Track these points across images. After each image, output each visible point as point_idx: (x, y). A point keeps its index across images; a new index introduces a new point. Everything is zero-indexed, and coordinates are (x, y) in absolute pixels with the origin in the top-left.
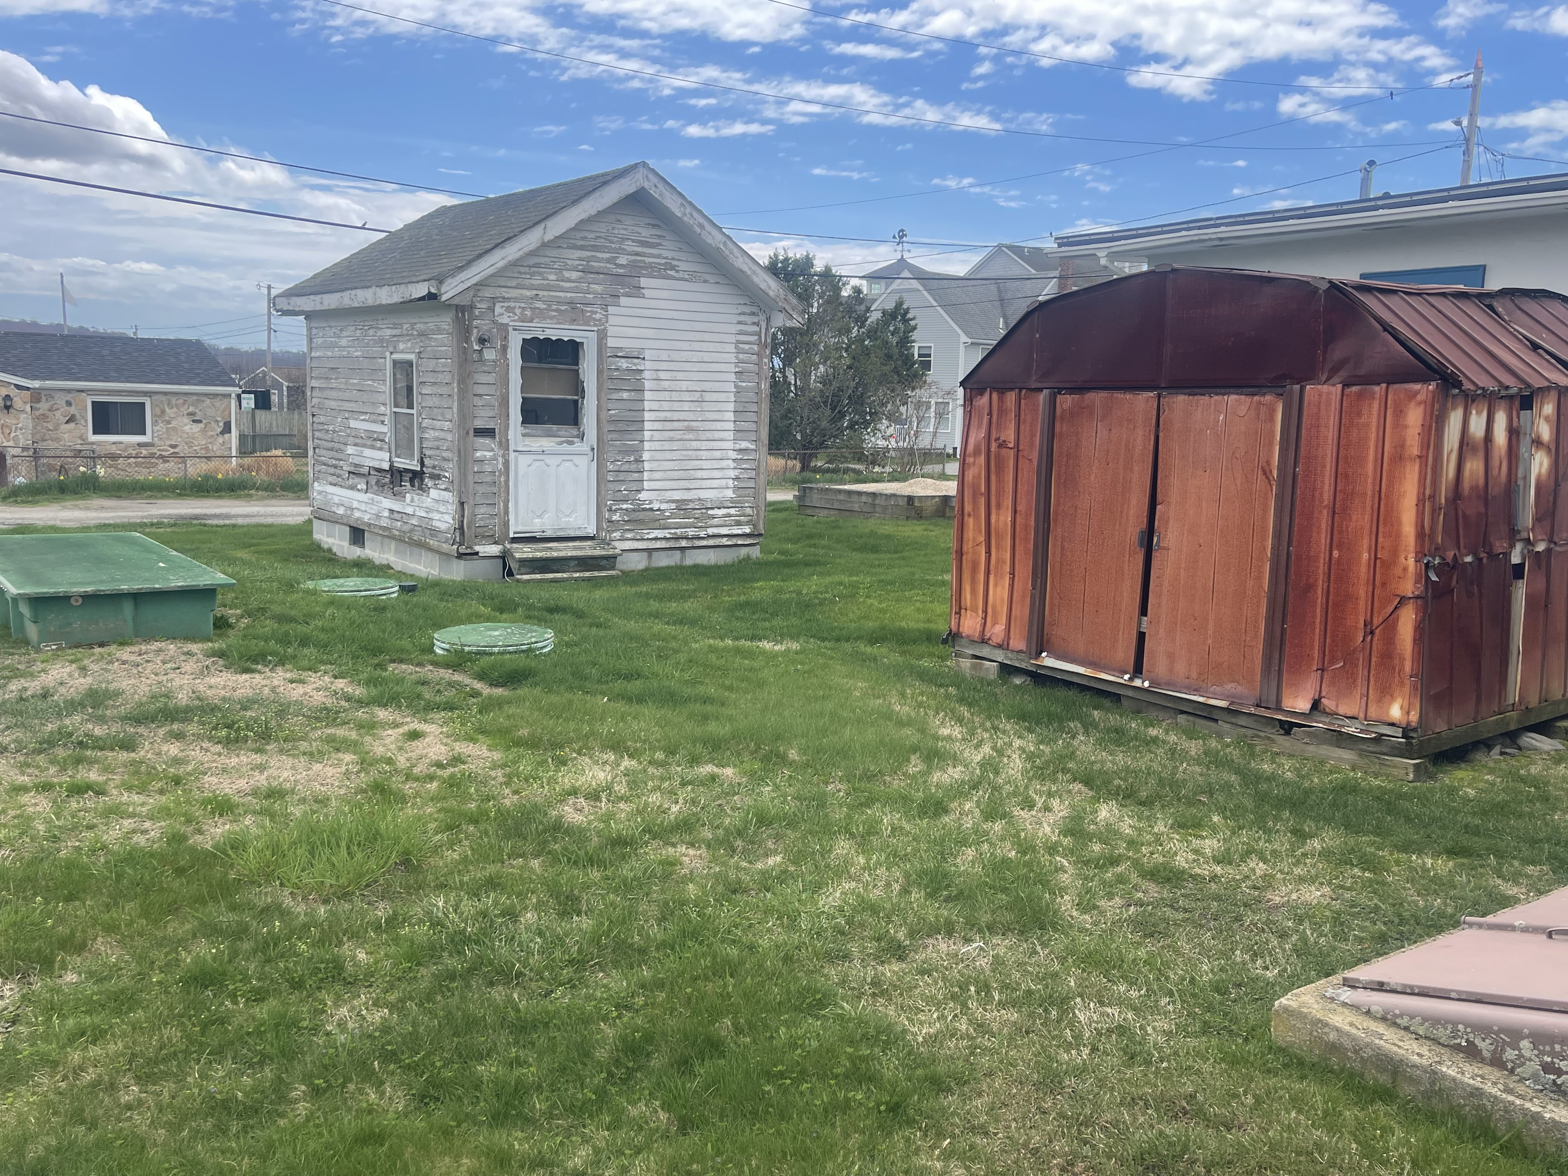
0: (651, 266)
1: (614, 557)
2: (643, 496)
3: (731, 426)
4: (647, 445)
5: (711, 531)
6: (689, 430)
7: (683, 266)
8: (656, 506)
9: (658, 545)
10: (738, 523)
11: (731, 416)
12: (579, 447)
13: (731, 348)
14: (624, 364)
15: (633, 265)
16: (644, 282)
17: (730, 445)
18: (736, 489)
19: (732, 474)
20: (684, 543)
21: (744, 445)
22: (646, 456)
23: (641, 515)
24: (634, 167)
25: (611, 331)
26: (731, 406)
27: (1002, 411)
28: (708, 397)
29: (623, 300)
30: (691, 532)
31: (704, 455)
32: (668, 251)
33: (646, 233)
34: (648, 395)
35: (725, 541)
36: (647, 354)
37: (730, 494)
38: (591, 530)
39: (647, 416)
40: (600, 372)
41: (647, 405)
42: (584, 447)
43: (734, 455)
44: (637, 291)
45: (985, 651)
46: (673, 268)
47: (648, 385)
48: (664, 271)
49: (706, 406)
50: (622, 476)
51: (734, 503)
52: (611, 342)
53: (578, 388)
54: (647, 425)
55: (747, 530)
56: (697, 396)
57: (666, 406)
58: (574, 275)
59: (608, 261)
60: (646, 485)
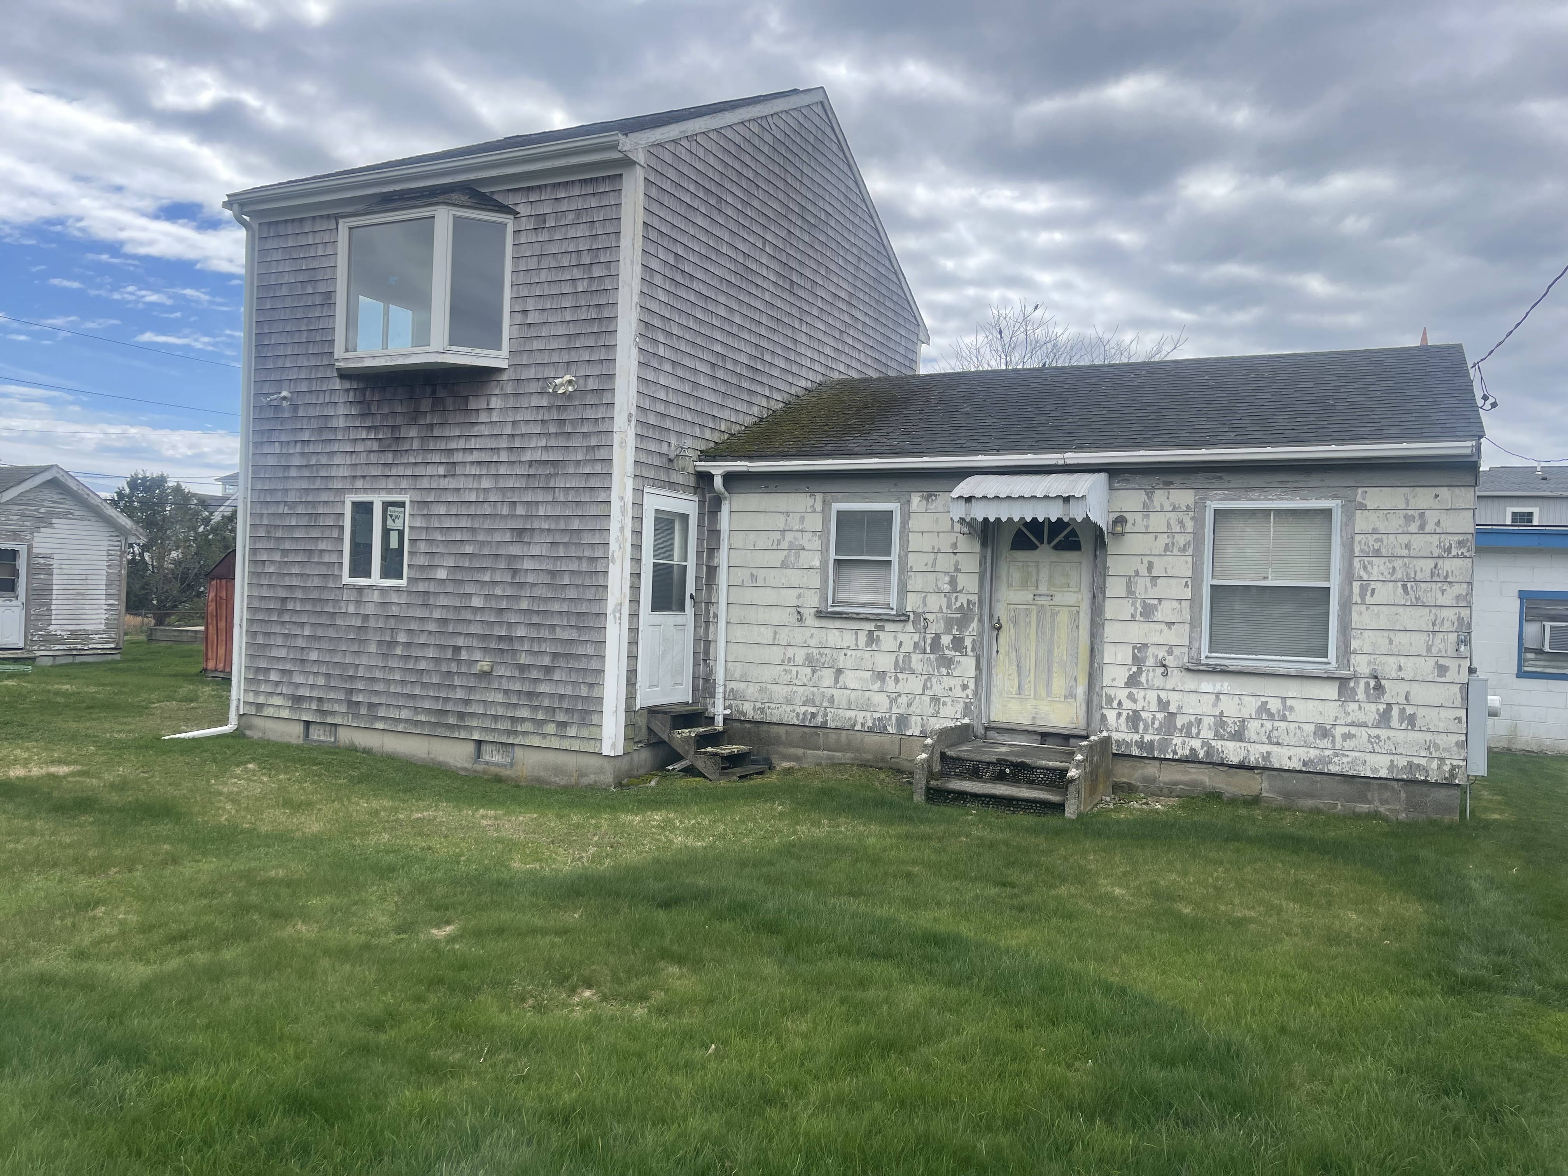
0: (59, 513)
1: (35, 658)
2: (51, 628)
3: (104, 592)
4: (54, 602)
5: (91, 646)
6: (78, 594)
7: (76, 513)
8: (58, 633)
9: (59, 653)
10: (107, 642)
11: (104, 587)
12: (14, 602)
13: (105, 553)
14: (42, 561)
15: (47, 512)
16: (54, 521)
17: (103, 602)
18: (106, 624)
19: (105, 617)
20: (74, 652)
21: (111, 602)
22: (53, 607)
23: (50, 638)
24: (52, 466)
25: (35, 545)
26: (104, 582)
27: (221, 586)
28: (90, 577)
29: (42, 530)
30: (79, 647)
31: (87, 607)
32: (68, 506)
33: (56, 497)
34: (55, 576)
35: (99, 652)
36: (55, 556)
37: (103, 627)
38: (21, 645)
39: (54, 587)
40: (28, 565)
41: (54, 582)
42: (18, 603)
43: (106, 607)
44: (50, 525)
45: (217, 674)
46: (71, 514)
47: (55, 571)
48: (67, 515)
49: (89, 582)
50: (39, 617)
51: (105, 632)
52: (34, 550)
53: (15, 573)
54: (54, 592)
55: (113, 646)
56: (84, 577)
57: (65, 582)
58: (15, 518)
59: (34, 510)
60: (53, 622)
